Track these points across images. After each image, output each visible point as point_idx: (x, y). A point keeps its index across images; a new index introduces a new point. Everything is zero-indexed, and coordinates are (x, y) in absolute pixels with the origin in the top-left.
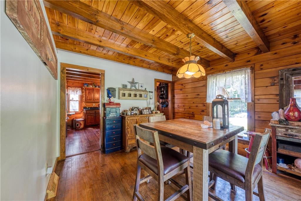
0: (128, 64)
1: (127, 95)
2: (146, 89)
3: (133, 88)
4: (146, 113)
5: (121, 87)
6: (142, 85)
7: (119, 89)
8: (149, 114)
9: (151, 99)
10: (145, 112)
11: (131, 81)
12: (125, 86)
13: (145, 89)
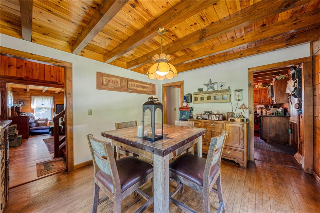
0: (196, 68)
1: (199, 99)
2: (229, 87)
3: (211, 90)
4: (214, 119)
5: (197, 91)
6: (222, 84)
7: (195, 94)
8: (218, 120)
9: (239, 100)
10: (213, 117)
11: (207, 82)
12: (200, 90)
13: (227, 88)
